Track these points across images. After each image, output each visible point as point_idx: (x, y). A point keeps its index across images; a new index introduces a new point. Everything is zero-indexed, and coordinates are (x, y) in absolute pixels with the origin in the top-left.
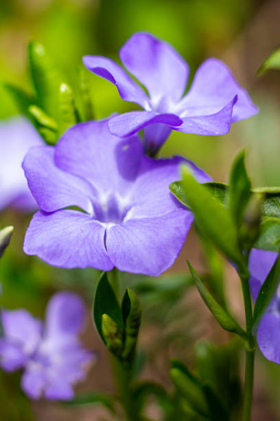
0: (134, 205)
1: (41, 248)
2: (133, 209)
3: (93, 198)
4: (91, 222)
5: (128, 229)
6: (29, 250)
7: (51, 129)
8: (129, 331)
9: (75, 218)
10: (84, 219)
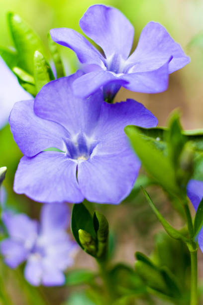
0: (98, 143)
1: (27, 188)
2: (97, 146)
3: (67, 139)
4: (65, 160)
5: (94, 165)
6: (18, 189)
7: (31, 84)
8: (100, 239)
9: (53, 158)
10: (59, 159)
